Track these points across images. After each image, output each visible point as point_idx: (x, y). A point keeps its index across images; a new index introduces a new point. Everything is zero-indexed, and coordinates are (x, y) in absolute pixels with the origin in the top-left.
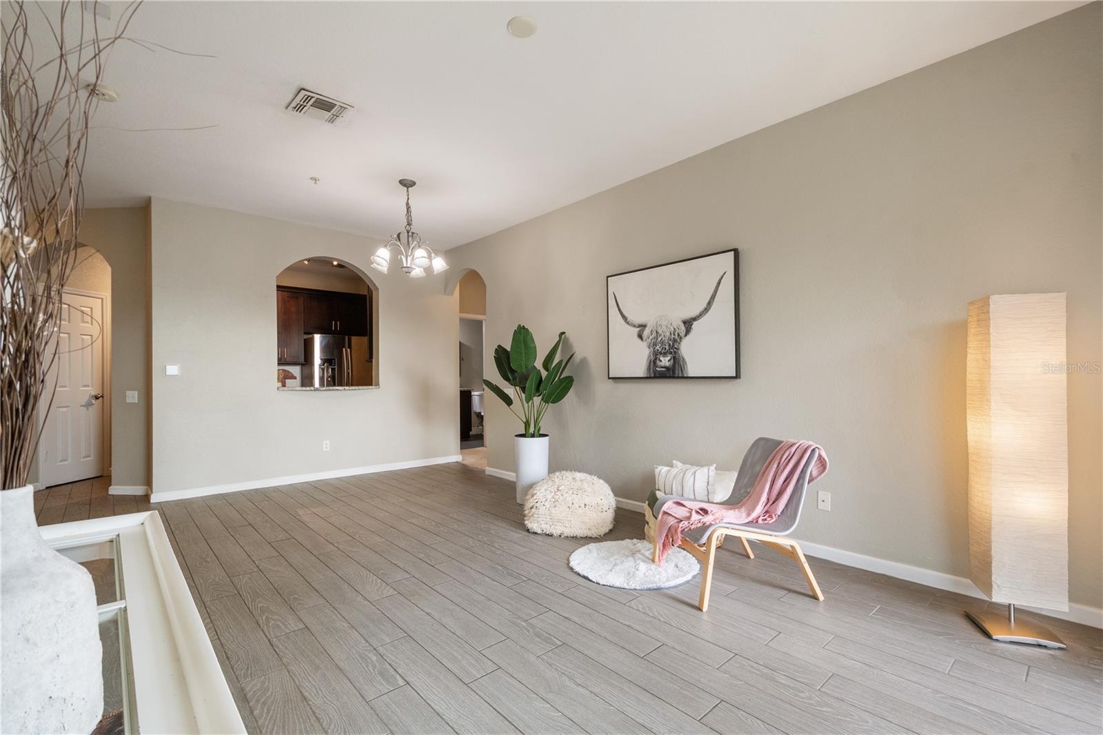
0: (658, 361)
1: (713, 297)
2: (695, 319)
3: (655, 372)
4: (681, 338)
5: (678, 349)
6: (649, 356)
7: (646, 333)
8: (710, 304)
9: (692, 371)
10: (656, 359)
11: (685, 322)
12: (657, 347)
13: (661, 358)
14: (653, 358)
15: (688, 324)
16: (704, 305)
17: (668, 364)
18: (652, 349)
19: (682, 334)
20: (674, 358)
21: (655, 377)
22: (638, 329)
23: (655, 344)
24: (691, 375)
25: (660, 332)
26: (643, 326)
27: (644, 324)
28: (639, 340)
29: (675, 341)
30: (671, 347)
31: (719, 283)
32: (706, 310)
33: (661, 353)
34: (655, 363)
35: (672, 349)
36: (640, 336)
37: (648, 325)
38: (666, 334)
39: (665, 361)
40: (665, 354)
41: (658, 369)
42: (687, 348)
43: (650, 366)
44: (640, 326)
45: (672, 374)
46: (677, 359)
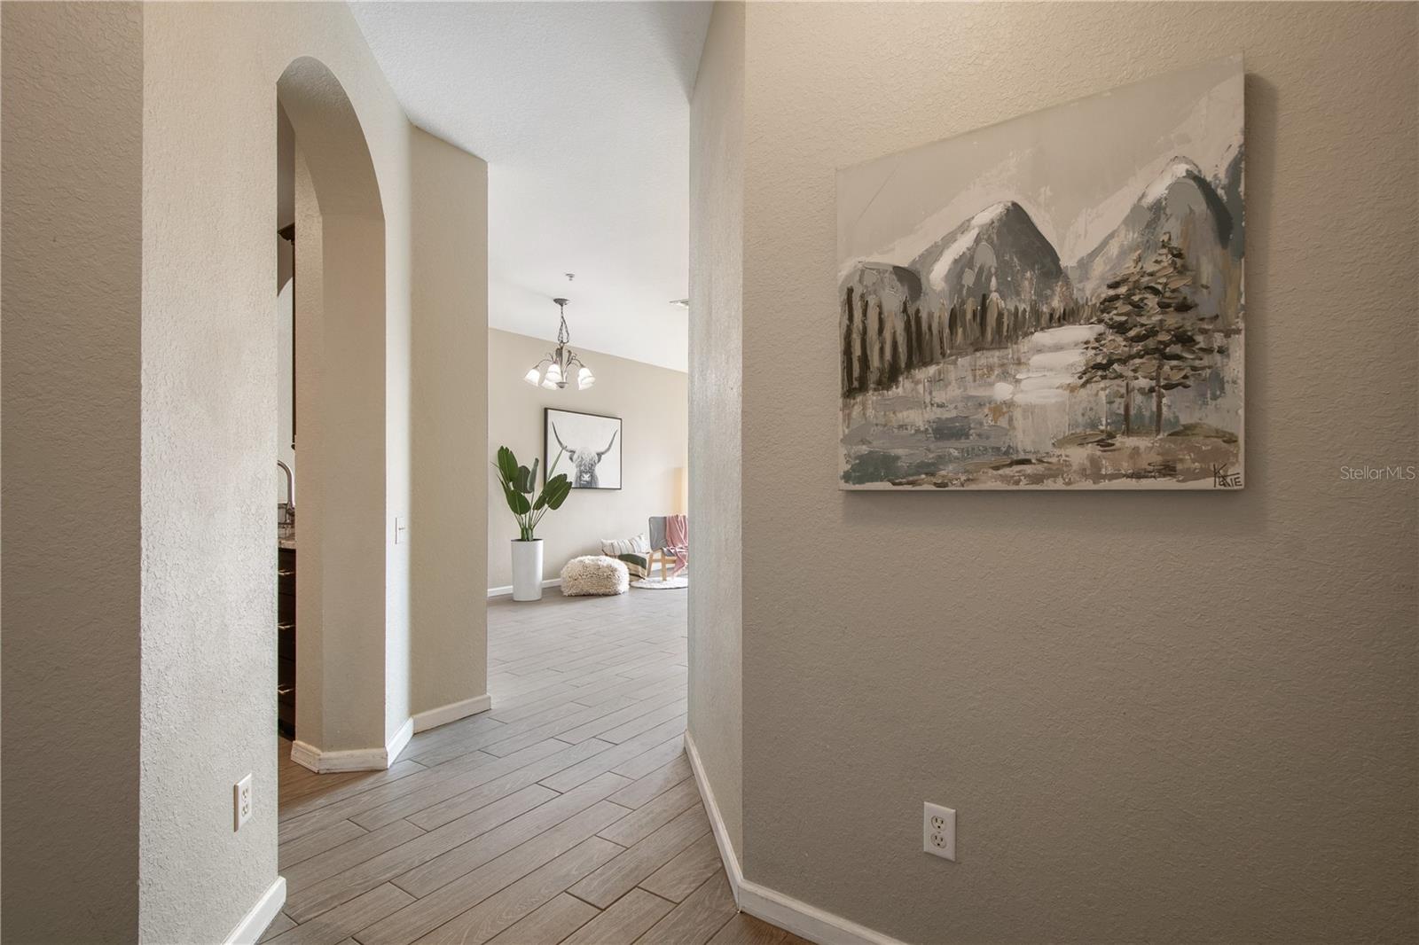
0: (583, 478)
1: (612, 443)
2: (603, 453)
3: (581, 484)
4: (595, 464)
5: (593, 470)
6: (577, 473)
7: (575, 457)
8: (610, 446)
9: (601, 485)
10: (581, 475)
11: (598, 454)
12: (583, 468)
13: (584, 475)
14: (579, 474)
15: (599, 455)
16: (607, 446)
17: (588, 480)
18: (578, 470)
19: (596, 462)
20: (591, 476)
21: (581, 488)
22: (571, 455)
23: (581, 466)
24: (600, 487)
25: (584, 458)
26: (573, 453)
27: (574, 450)
29: (592, 465)
30: (590, 468)
31: (615, 435)
32: (608, 449)
33: (584, 472)
34: (580, 477)
35: (590, 469)
36: (571, 459)
37: (577, 451)
38: (587, 460)
39: (586, 477)
40: (586, 473)
41: (583, 482)
42: (598, 470)
43: (577, 482)
44: (571, 451)
45: (590, 486)
46: (593, 476)
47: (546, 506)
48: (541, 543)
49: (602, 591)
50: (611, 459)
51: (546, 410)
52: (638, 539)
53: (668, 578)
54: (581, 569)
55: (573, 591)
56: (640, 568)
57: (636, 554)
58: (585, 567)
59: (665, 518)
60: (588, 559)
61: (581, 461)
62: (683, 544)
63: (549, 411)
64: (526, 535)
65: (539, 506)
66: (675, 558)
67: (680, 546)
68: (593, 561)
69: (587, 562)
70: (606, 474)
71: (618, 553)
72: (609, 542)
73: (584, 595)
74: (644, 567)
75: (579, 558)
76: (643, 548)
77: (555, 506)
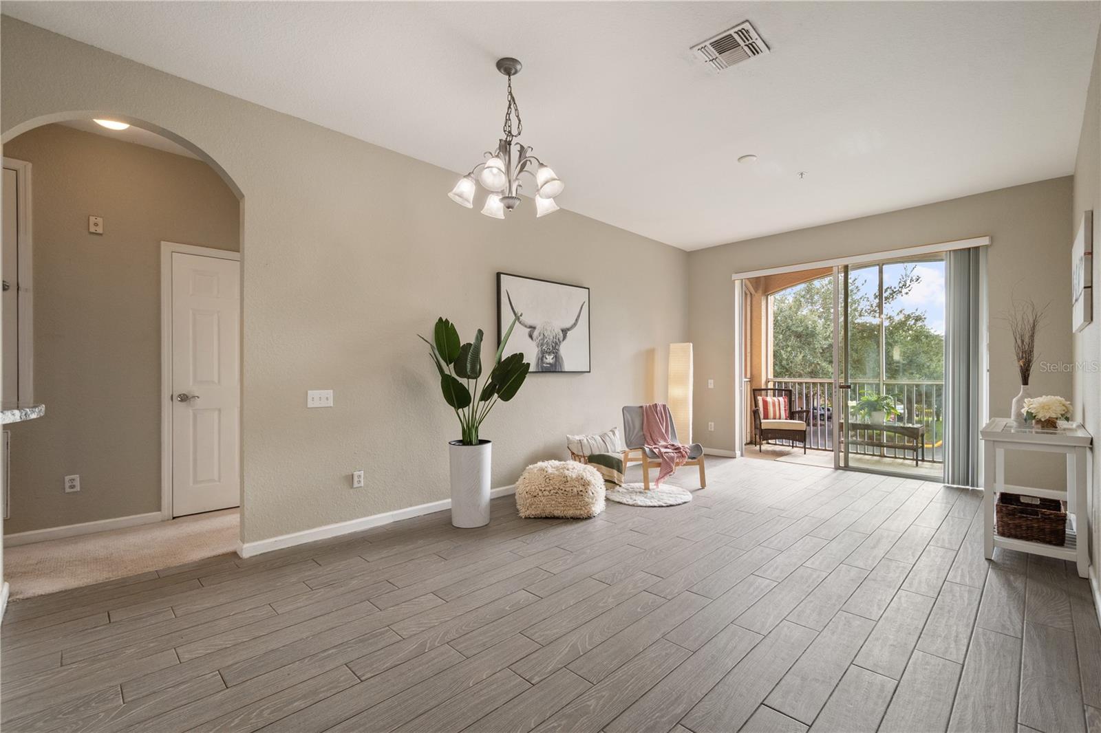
0: (544, 359)
1: (579, 316)
2: (568, 329)
3: (542, 367)
4: (560, 342)
5: (558, 350)
6: (538, 354)
7: (536, 334)
8: (577, 320)
10: (543, 356)
11: (562, 331)
12: (544, 348)
13: (547, 357)
14: (540, 355)
15: (565, 331)
16: (574, 321)
17: (551, 361)
18: (540, 349)
19: (561, 339)
20: (556, 357)
21: (542, 372)
22: (529, 330)
23: (542, 345)
24: (566, 370)
25: (546, 335)
26: (533, 328)
27: (534, 326)
28: (530, 340)
29: (556, 344)
30: (553, 348)
31: (581, 308)
32: (575, 324)
33: (547, 352)
34: (542, 360)
35: (555, 351)
36: (531, 336)
37: (537, 328)
38: (550, 336)
39: (550, 359)
40: (549, 353)
41: (545, 365)
43: (538, 363)
44: (530, 327)
45: (554, 369)
46: (557, 358)
47: (496, 395)
48: (488, 447)
49: (571, 512)
50: (578, 336)
51: (498, 275)
52: (611, 434)
53: (652, 485)
54: (541, 480)
55: (532, 512)
56: (615, 472)
57: (610, 454)
58: (548, 478)
59: (641, 407)
60: (551, 466)
61: (543, 339)
62: (665, 440)
63: (502, 275)
64: (469, 438)
65: (486, 396)
66: (660, 460)
67: (663, 443)
68: (557, 468)
69: (550, 470)
70: (572, 355)
71: (587, 453)
72: (577, 438)
73: (546, 518)
74: (620, 471)
75: (540, 464)
76: (617, 446)
77: (507, 396)
